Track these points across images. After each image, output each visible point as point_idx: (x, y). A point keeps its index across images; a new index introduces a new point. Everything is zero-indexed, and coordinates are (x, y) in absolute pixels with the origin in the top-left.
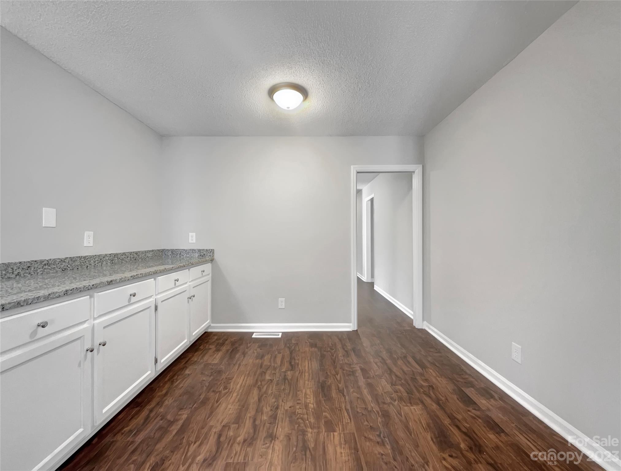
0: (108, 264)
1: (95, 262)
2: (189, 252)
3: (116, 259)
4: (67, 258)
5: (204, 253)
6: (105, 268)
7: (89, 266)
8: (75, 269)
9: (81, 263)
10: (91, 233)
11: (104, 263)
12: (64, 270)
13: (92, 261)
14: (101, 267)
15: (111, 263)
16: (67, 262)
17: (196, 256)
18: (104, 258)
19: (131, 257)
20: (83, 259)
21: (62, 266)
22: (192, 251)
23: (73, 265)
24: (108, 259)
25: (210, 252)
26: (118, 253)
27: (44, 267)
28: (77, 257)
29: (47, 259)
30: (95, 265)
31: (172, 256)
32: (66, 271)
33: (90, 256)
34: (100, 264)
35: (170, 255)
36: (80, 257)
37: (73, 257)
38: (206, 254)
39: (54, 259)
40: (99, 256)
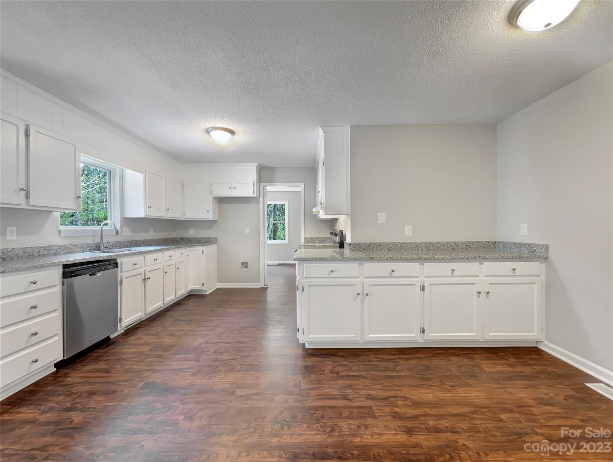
0: (424, 249)
1: (411, 247)
2: (519, 246)
3: (431, 246)
4: (391, 243)
5: (535, 249)
6: (420, 252)
7: (407, 249)
8: (397, 250)
9: (401, 246)
10: (411, 227)
11: (420, 248)
12: (389, 250)
13: (410, 246)
14: (417, 251)
15: (427, 249)
16: (391, 245)
17: (526, 252)
18: (419, 244)
19: (448, 246)
20: (402, 244)
21: (388, 247)
22: (522, 245)
23: (395, 247)
24: (424, 246)
25: (542, 248)
26: (433, 242)
27: (377, 247)
28: (398, 243)
29: (379, 242)
30: (412, 249)
31: (503, 249)
32: (390, 251)
33: (408, 242)
34: (416, 249)
35: (502, 248)
36: (400, 243)
37: (395, 243)
38: (537, 250)
39: (383, 243)
40: (415, 243)
